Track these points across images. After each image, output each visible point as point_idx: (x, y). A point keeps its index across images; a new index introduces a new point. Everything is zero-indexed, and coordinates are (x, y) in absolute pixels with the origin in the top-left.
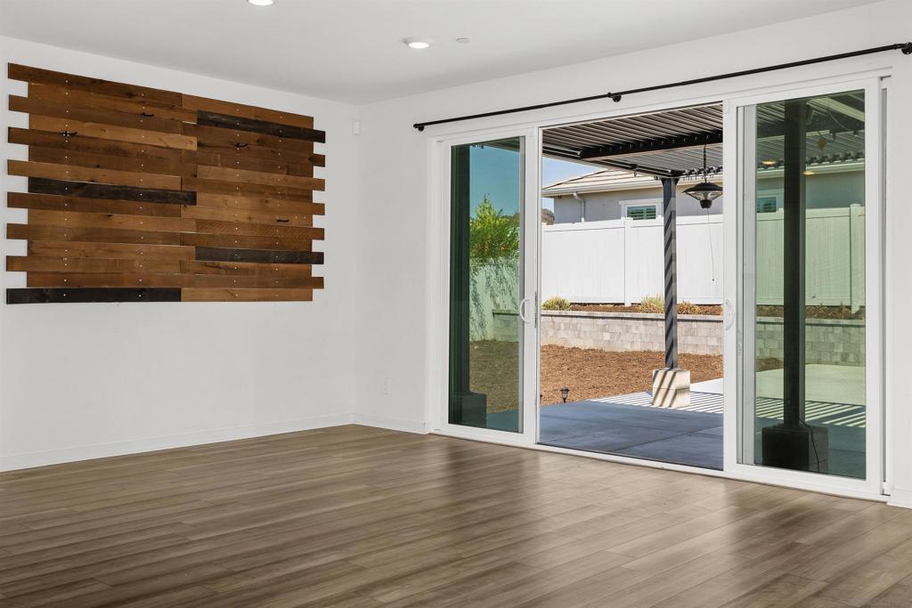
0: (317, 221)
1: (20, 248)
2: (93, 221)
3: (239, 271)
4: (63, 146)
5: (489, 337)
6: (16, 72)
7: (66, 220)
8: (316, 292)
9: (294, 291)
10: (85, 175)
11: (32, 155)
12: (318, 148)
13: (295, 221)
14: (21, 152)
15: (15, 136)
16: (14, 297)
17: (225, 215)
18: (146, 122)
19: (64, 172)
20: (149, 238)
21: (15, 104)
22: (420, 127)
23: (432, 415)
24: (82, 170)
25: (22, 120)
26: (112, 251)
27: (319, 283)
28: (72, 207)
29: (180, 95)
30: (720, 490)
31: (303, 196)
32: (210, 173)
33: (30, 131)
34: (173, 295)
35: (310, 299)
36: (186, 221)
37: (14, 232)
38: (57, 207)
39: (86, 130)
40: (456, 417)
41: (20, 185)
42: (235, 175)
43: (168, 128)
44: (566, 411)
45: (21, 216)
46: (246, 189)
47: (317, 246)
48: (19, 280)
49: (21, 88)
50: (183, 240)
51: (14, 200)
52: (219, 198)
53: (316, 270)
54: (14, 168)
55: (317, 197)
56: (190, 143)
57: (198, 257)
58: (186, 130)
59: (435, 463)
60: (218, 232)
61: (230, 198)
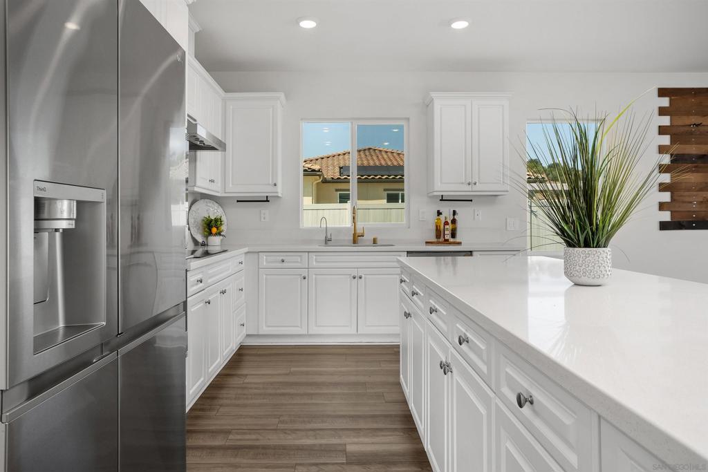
1: (666, 197)
4: (691, 133)
6: (662, 92)
11: (673, 141)
14: (666, 140)
15: (662, 131)
16: (664, 226)
19: (693, 149)
21: (662, 111)
24: (702, 146)
25: (666, 121)
28: (697, 170)
33: (671, 126)
37: (663, 187)
41: (666, 159)
45: (667, 178)
48: (666, 216)
49: (665, 102)
51: (662, 169)
54: (661, 150)
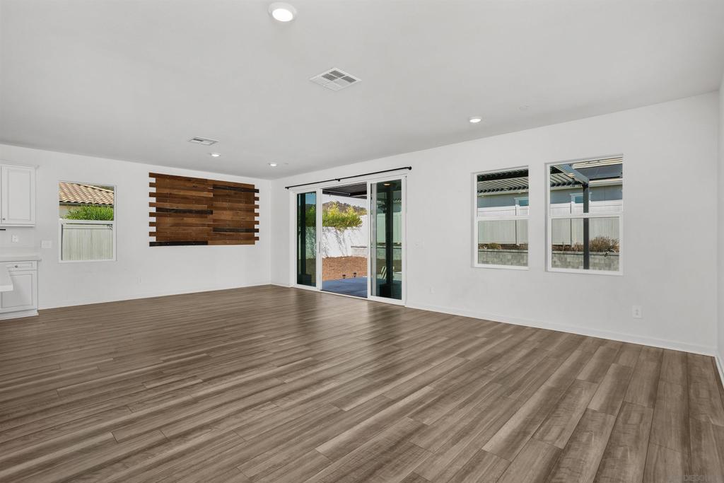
0: (256, 219)
1: (154, 229)
2: (178, 220)
3: (229, 235)
4: (167, 197)
5: (349, 255)
6: (151, 175)
7: (169, 220)
8: (256, 241)
9: (249, 241)
10: (175, 207)
11: (157, 201)
12: (256, 195)
13: (248, 219)
14: (154, 200)
15: (151, 195)
16: (152, 244)
17: (223, 217)
18: (195, 189)
19: (167, 205)
20: (197, 225)
21: (151, 185)
22: (288, 188)
23: (292, 281)
24: (173, 204)
25: (154, 190)
26: (184, 230)
27: (257, 239)
28: (170, 216)
29: (206, 180)
30: (366, 303)
31: (251, 209)
32: (218, 204)
33: (157, 193)
34: (205, 243)
35: (254, 244)
36: (209, 220)
37: (151, 224)
38: (166, 216)
39: (175, 192)
40: (300, 282)
41: (154, 210)
42: (226, 205)
43: (203, 190)
44: (344, 280)
45: (154, 219)
46: (231, 209)
47: (256, 227)
48: (154, 239)
49: (153, 180)
50: (209, 226)
51: (151, 215)
52: (221, 212)
53: (256, 235)
54: (151, 205)
55: (256, 211)
56: (211, 195)
57: (214, 231)
58: (209, 191)
59: (293, 295)
60: (221, 223)
61: (225, 212)
